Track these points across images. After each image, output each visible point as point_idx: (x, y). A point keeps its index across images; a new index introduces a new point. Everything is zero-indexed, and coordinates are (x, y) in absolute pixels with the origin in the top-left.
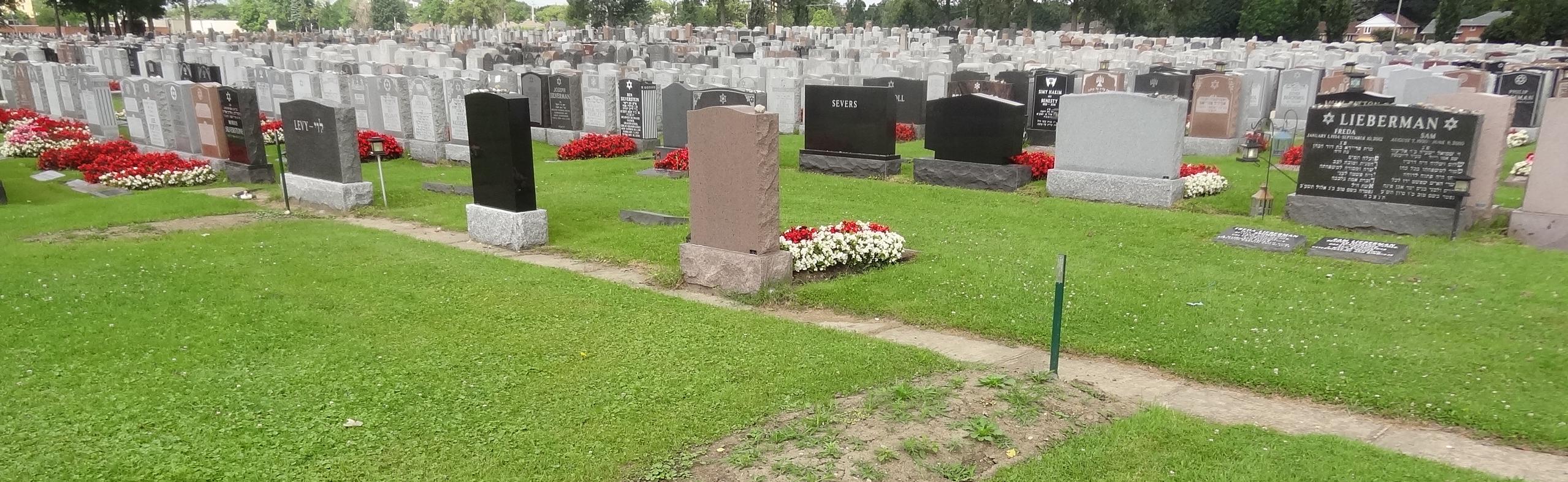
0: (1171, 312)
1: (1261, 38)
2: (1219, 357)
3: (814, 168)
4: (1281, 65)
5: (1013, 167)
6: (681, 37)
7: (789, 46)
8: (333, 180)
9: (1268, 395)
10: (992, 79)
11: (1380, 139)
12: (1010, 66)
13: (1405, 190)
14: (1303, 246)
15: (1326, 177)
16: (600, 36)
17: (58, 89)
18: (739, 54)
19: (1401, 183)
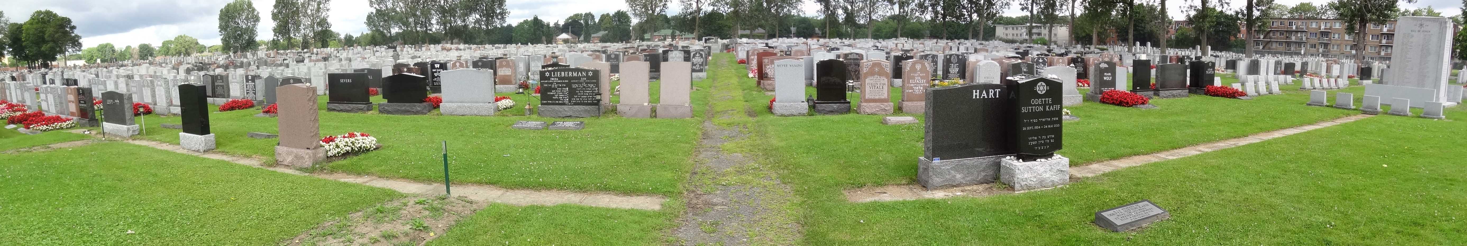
0: (497, 160)
1: (522, 44)
2: (518, 177)
3: (334, 110)
4: (530, 54)
5: (425, 104)
6: (272, 56)
7: (320, 57)
8: (123, 124)
9: (540, 191)
10: (412, 66)
11: (567, 81)
12: (420, 60)
13: (580, 100)
14: (547, 126)
15: (550, 98)
16: (237, 57)
17: (16, 92)
18: (297, 62)
19: (578, 98)
